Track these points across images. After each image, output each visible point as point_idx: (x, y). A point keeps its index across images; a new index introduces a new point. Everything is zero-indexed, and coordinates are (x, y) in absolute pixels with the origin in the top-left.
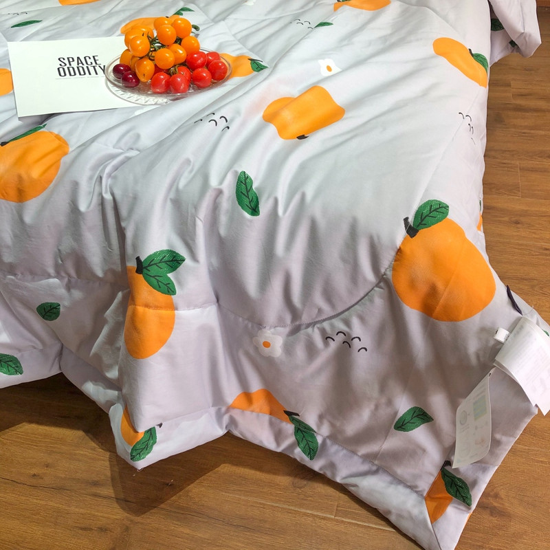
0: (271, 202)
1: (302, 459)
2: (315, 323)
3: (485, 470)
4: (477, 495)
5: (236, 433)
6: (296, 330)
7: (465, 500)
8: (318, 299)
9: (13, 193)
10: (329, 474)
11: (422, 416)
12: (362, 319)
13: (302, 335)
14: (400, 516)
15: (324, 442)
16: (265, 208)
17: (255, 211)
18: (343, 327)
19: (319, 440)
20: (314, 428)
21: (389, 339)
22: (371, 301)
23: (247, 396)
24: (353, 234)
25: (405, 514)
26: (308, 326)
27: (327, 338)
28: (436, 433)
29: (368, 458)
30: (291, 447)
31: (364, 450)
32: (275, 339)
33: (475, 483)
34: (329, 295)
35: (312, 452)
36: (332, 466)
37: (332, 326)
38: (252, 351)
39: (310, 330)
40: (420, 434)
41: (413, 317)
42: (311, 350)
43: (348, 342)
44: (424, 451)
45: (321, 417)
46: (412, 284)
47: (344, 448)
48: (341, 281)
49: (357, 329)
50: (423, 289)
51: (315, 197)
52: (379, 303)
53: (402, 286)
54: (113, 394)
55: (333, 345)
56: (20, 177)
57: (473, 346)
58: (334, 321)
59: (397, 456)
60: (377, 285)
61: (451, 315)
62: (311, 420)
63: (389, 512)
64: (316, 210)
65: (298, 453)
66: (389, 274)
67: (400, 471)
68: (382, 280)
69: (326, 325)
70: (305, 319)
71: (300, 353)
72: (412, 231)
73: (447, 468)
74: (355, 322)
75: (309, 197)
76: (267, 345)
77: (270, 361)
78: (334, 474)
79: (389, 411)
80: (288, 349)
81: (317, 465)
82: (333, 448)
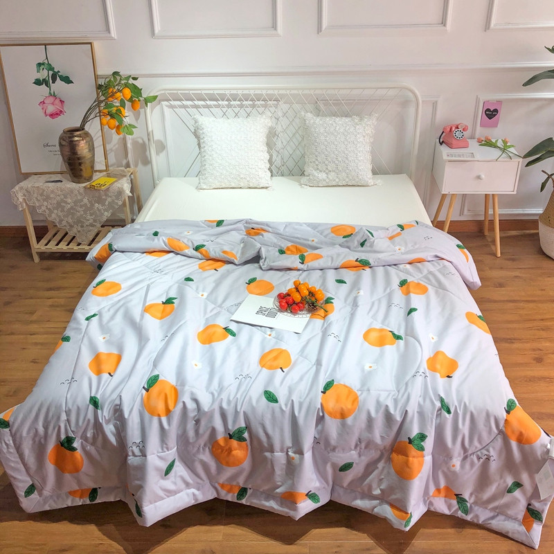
0: (454, 407)
1: (462, 516)
2: (473, 453)
3: (546, 505)
4: (544, 516)
5: (432, 509)
6: (465, 458)
7: (540, 519)
8: (476, 443)
9: (338, 415)
10: (475, 521)
11: (518, 485)
12: (494, 448)
13: (469, 459)
14: (513, 533)
15: (471, 506)
16: (452, 410)
17: (449, 412)
18: (487, 453)
19: (469, 505)
20: (468, 500)
21: (504, 455)
22: (497, 440)
23: (438, 490)
24: (488, 415)
25: (516, 532)
26: (471, 455)
27: (479, 458)
28: (524, 493)
29: (494, 509)
30: (456, 511)
31: (491, 506)
32: (456, 462)
33: (543, 511)
34: (480, 442)
35: (466, 512)
36: (477, 516)
37: (482, 453)
38: (445, 470)
39: (472, 456)
40: (517, 493)
41: (514, 444)
42: (472, 464)
43: (488, 459)
44: (519, 501)
45: (471, 494)
46: (513, 432)
47: (481, 507)
48: (485, 435)
49: (492, 453)
50: (517, 433)
51: (470, 403)
52: (499, 441)
53: (509, 433)
54: (376, 502)
55: (481, 460)
56: (342, 409)
57: (539, 453)
58: (482, 451)
59: (507, 506)
60: (499, 434)
61: (529, 442)
62: (466, 496)
63: (508, 532)
64: (472, 408)
65: (460, 514)
66: (504, 429)
67: (509, 512)
68: (500, 432)
69: (479, 453)
70: (470, 452)
71: (467, 466)
72: (508, 412)
73: (530, 507)
74: (491, 449)
75: (467, 403)
76: (454, 466)
77: (454, 473)
78: (478, 520)
79: (505, 485)
80: (462, 466)
81: (469, 518)
82: (476, 508)
